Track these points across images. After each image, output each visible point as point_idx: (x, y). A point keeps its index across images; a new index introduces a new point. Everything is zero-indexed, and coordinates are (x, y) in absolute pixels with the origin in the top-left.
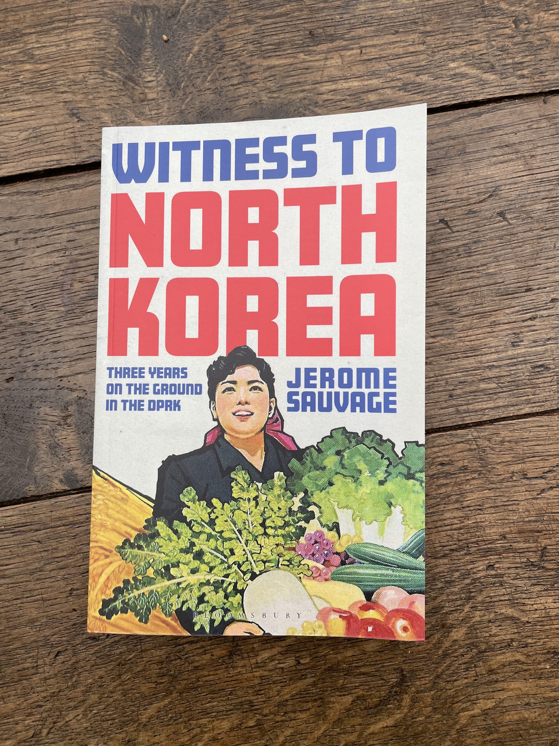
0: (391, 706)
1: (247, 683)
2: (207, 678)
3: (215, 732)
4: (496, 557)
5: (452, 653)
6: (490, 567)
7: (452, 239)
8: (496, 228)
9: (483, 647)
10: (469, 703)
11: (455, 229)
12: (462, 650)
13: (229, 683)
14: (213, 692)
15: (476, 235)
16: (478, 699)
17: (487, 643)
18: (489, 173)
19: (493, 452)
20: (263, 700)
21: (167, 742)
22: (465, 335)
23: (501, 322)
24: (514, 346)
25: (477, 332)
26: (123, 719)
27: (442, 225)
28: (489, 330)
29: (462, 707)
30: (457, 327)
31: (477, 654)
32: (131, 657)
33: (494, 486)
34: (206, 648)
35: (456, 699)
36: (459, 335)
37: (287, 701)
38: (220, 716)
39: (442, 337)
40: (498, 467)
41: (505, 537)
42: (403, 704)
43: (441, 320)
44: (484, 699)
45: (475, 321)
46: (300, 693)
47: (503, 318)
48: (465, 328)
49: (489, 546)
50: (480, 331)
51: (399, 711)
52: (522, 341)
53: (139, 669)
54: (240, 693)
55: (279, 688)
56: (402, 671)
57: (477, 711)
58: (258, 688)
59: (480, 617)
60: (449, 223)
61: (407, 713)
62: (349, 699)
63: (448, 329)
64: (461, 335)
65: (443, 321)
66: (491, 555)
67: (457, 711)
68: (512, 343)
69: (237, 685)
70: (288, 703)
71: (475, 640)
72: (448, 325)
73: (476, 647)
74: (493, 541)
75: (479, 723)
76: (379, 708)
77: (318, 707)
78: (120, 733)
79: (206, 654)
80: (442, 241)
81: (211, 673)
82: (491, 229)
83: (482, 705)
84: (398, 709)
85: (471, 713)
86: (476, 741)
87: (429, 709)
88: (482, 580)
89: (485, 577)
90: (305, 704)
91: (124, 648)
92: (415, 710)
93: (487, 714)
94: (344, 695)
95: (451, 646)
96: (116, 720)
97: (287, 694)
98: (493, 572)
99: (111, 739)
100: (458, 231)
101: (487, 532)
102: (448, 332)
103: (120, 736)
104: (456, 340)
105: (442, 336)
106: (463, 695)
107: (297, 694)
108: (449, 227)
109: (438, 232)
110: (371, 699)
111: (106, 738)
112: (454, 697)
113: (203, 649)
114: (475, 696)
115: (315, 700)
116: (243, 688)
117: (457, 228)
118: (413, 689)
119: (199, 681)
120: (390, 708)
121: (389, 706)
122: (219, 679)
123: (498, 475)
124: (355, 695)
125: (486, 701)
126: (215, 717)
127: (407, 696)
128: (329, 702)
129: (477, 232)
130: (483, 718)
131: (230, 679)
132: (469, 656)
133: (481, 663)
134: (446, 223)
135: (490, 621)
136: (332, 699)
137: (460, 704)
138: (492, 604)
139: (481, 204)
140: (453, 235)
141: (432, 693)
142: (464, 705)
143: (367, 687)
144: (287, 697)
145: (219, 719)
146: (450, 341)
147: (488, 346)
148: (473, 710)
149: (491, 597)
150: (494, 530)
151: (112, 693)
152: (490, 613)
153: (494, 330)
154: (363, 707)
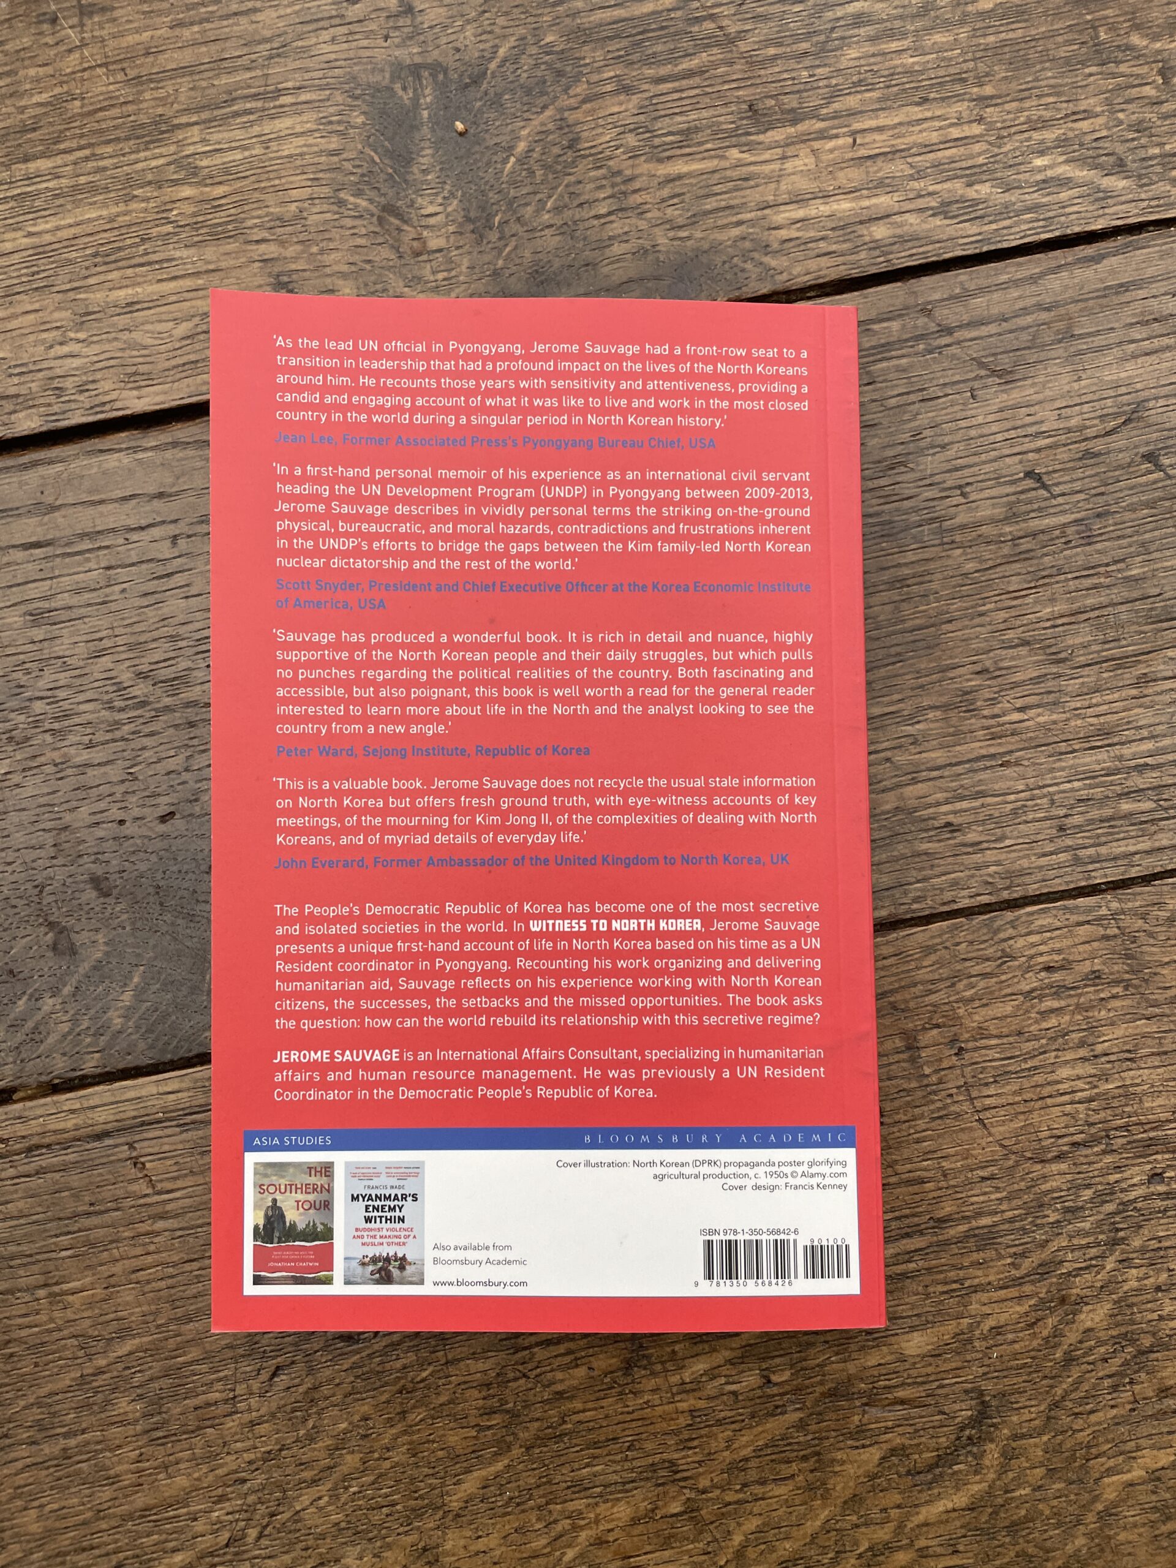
0: (961, 1467)
1: (664, 1425)
2: (581, 1417)
3: (601, 1528)
4: (1167, 1156)
5: (1085, 1355)
6: (1156, 1177)
7: (1052, 511)
8: (1141, 485)
9: (1147, 1341)
10: (1121, 1458)
11: (1057, 490)
12: (1102, 1350)
13: (626, 1425)
14: (596, 1445)
15: (1100, 499)
16: (1139, 1449)
17: (1154, 1334)
18: (1123, 375)
19: (1152, 941)
20: (697, 1459)
21: (503, 1549)
22: (1086, 703)
23: (1159, 675)
25: (1110, 698)
26: (412, 1503)
27: (1030, 483)
28: (1134, 692)
29: (1106, 1466)
30: (1070, 689)
31: (1135, 1357)
32: (424, 1374)
33: (1157, 1010)
34: (578, 1355)
35: (1094, 1451)
36: (1073, 705)
37: (746, 1460)
38: (611, 1493)
39: (1040, 710)
40: (1164, 972)
42: (987, 1462)
43: (1035, 674)
44: (1153, 1447)
45: (1105, 675)
46: (772, 1444)
47: (1162, 667)
48: (1085, 690)
49: (1152, 1134)
50: (1116, 696)
51: (978, 1477)
53: (443, 1399)
54: (649, 1446)
55: (730, 1433)
56: (981, 1394)
57: (1137, 1473)
58: (686, 1435)
59: (1139, 1279)
60: (1045, 478)
61: (994, 1481)
62: (874, 1454)
63: (1050, 692)
64: (1079, 705)
65: (1039, 677)
66: (1157, 1153)
67: (1097, 1475)
69: (642, 1430)
70: (750, 1465)
71: (1130, 1328)
72: (1050, 684)
73: (1133, 1342)
74: (1159, 1124)
75: (1143, 1498)
76: (937, 1471)
77: (812, 1471)
78: (406, 1533)
79: (577, 1366)
80: (1033, 515)
81: (590, 1405)
82: (1131, 488)
83: (1148, 1460)
84: (976, 1473)
85: (1126, 1477)
86: (1140, 1535)
87: (1040, 1472)
88: (1139, 1205)
89: (1145, 1198)
90: (783, 1466)
91: (412, 1356)
92: (1011, 1475)
93: (1159, 1479)
94: (864, 1447)
95: (1081, 1342)
96: (398, 1507)
97: (745, 1446)
98: (1161, 1188)
99: (389, 1547)
100: (1064, 494)
101: (1147, 1105)
102: (1051, 698)
103: (409, 1539)
104: (1068, 715)
105: (1038, 706)
106: (1107, 1441)
107: (766, 1446)
108: (1044, 486)
109: (1023, 497)
110: (920, 1454)
111: (378, 1544)
112: (1089, 1447)
113: (572, 1357)
114: (1133, 1444)
115: (805, 1458)
116: (655, 1434)
117: (1061, 487)
118: (1006, 1431)
119: (564, 1422)
120: (960, 1471)
121: (955, 1468)
122: (607, 1417)
123: (1166, 988)
124: (885, 1446)
125: (1155, 1452)
126: (600, 1495)
127: (993, 1446)
128: (833, 1460)
129: (1102, 494)
130: (1150, 1487)
131: (628, 1418)
132: (1118, 1361)
133: (1143, 1375)
134: (1039, 478)
135: (1158, 1289)
136: (839, 1455)
137: (1104, 1459)
138: (1162, 1253)
139: (1108, 439)
140: (1054, 502)
141: (1045, 1438)
142: (1111, 1463)
143: (910, 1430)
144: (747, 1452)
145: (607, 1501)
146: (1055, 717)
147: (1135, 724)
148: (1129, 1471)
149: (1159, 1239)
150: (1160, 1101)
151: (388, 1450)
152: (1159, 1271)
153: (1146, 692)
154: (902, 1470)
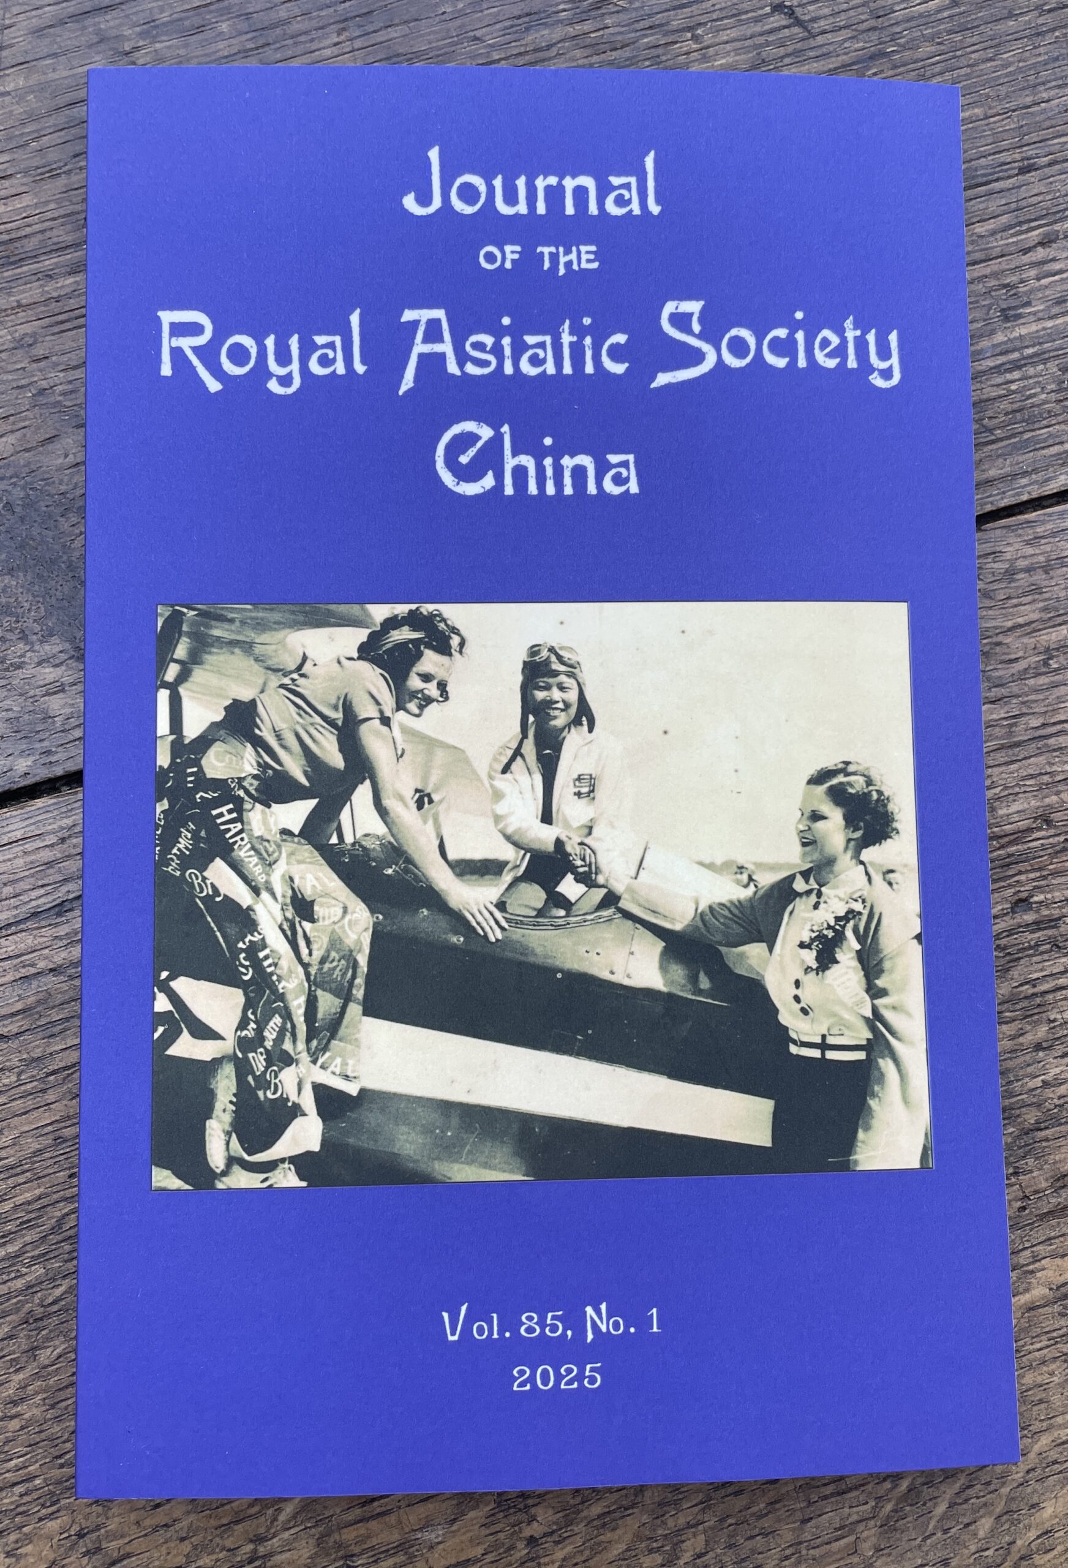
4: (1032, 875)
6: (1022, 903)
7: (812, 54)
8: (921, 15)
10: (1015, 1275)
11: (816, 27)
15: (874, 36)
19: (988, 603)
24: (1007, 319)
33: (1003, 691)
41: (1048, 822)
44: (1053, 1256)
49: (1012, 849)
52: (1028, 304)
57: (1041, 1291)
59: (1012, 1038)
60: (799, 11)
66: (1020, 873)
68: (1003, 310)
71: (1009, 1102)
73: (1013, 1119)
74: (1019, 836)
75: (1048, 1325)
83: (1050, 1273)
85: (1028, 1297)
88: (1003, 942)
89: (1010, 932)
98: (1029, 917)
100: (824, 32)
101: (1001, 812)
103: (53, 1525)
108: (799, 22)
109: (771, 38)
111: (13, 1537)
114: (1027, 1253)
117: (822, 23)
123: (1011, 661)
125: (1058, 1261)
129: (874, 29)
130: (1057, 1308)
133: (1030, 1161)
134: (791, 12)
140: (813, 43)
149: (1033, 983)
150: (1015, 807)
152: (1036, 1023)
